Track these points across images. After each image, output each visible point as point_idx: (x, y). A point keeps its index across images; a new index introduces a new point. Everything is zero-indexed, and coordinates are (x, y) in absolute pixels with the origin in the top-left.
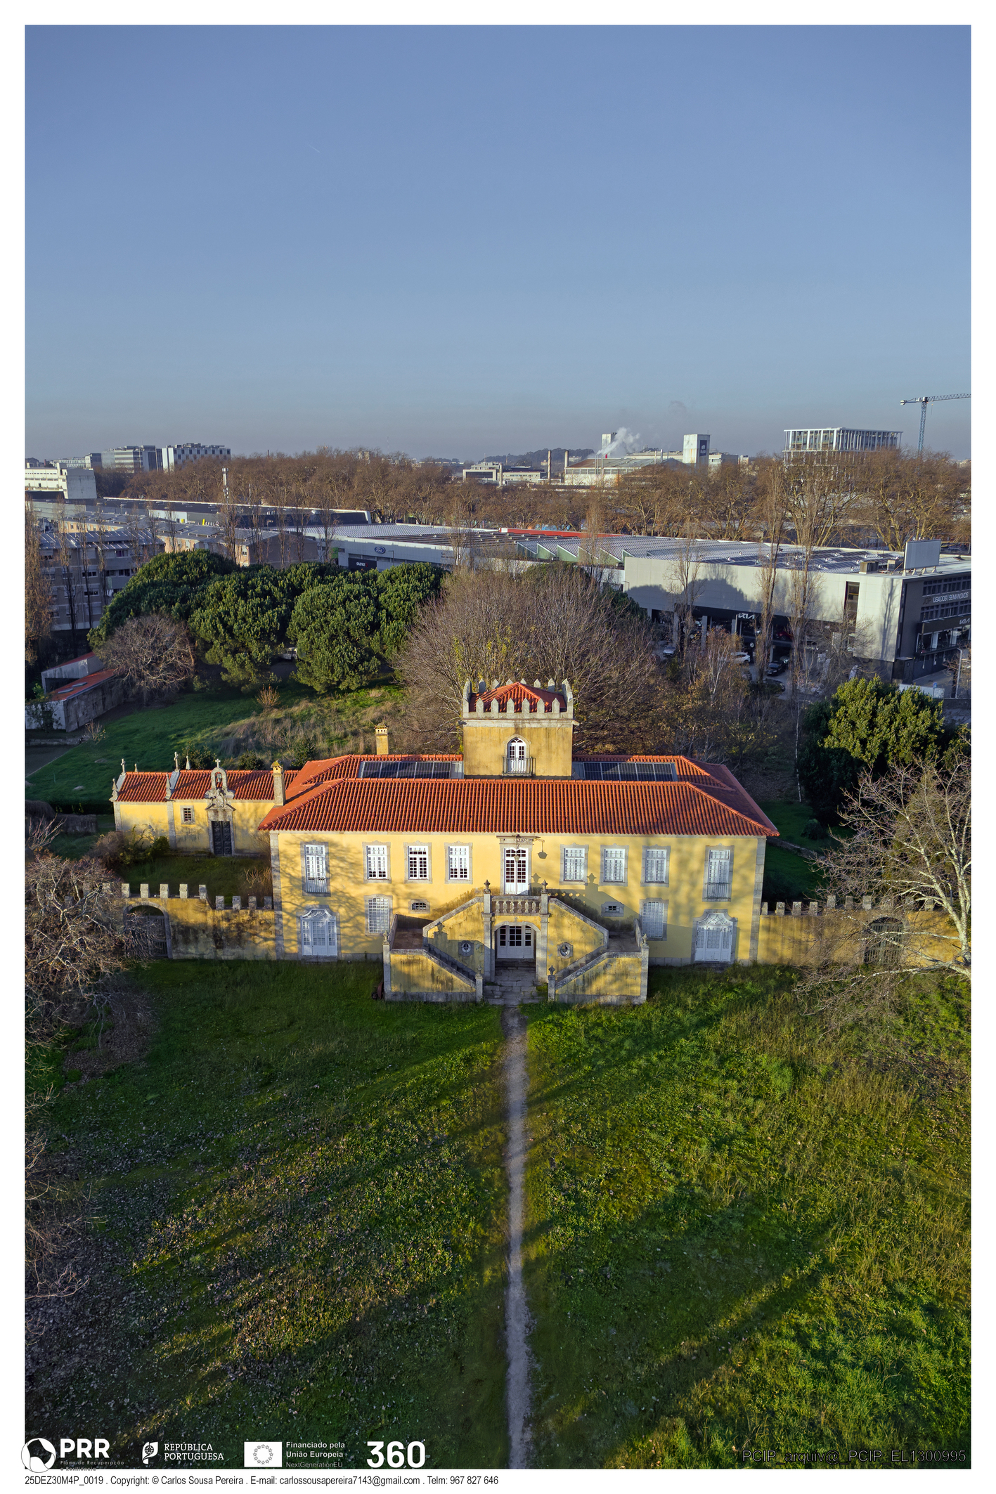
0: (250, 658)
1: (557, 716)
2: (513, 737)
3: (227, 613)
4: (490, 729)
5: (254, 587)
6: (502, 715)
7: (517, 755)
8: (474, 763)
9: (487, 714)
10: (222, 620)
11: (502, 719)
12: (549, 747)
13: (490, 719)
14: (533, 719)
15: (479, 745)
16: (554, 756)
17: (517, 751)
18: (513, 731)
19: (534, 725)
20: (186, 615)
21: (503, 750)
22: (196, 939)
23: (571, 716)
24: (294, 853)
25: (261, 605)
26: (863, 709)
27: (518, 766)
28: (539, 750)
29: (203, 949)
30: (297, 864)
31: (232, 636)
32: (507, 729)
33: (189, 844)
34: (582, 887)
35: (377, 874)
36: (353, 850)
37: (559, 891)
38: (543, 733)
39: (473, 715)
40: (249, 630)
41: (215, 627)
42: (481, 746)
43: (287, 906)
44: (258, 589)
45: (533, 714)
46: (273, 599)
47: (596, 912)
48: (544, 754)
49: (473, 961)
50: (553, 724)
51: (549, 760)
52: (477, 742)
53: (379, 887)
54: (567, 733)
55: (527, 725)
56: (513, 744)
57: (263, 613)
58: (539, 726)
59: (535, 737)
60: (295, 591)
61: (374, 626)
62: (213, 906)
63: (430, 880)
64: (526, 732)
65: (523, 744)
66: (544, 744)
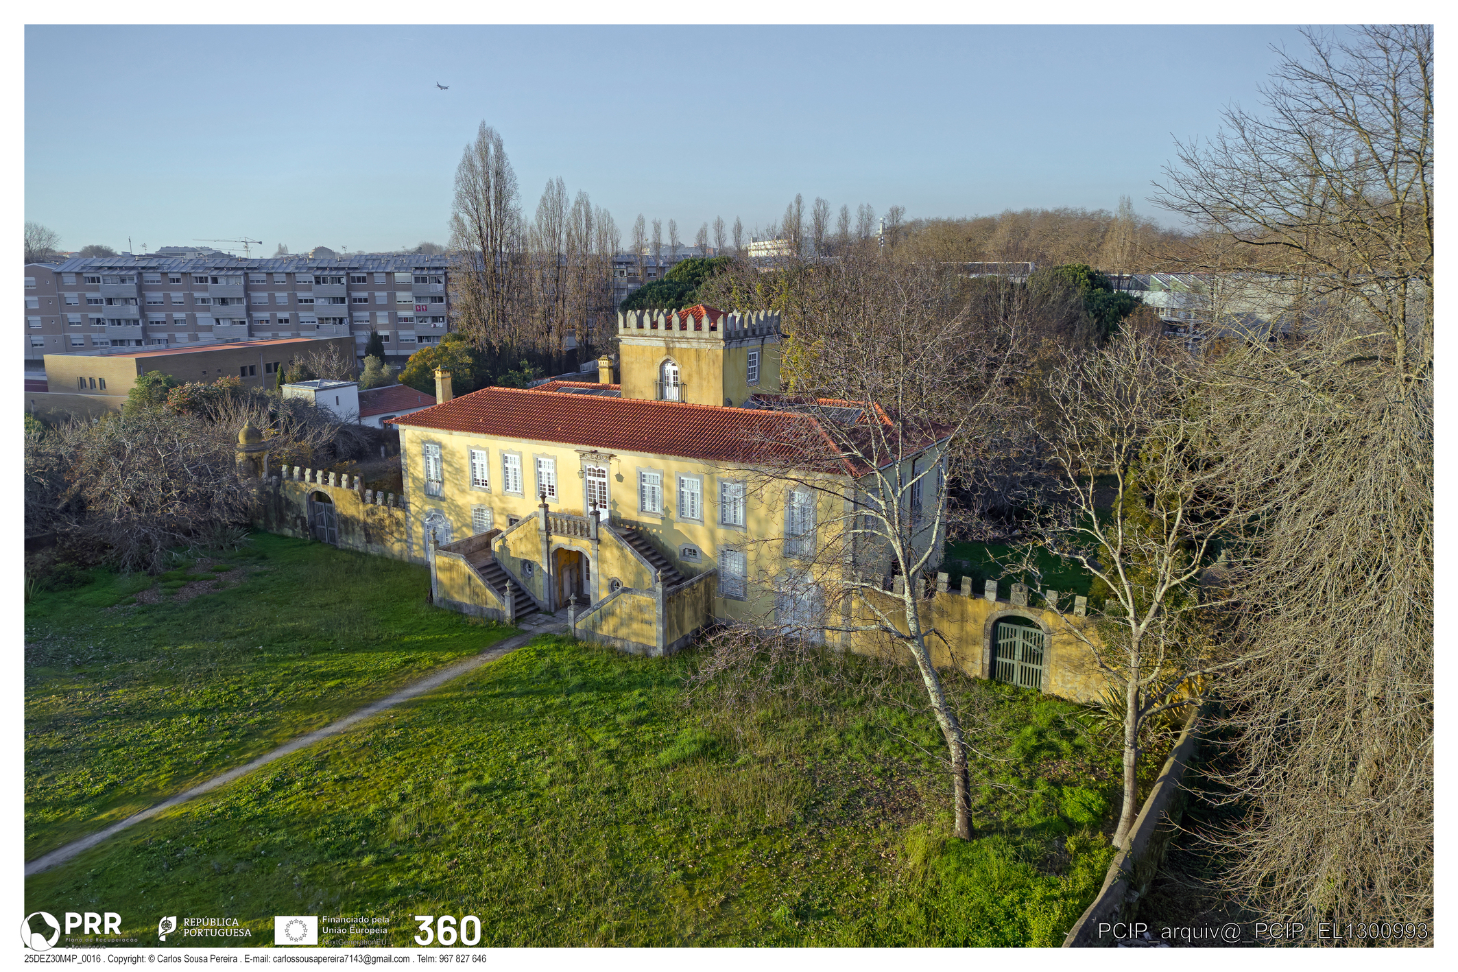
1: (707, 336)
2: (664, 358)
4: (644, 349)
6: (653, 332)
7: (671, 381)
8: (631, 387)
9: (641, 330)
11: (654, 336)
12: (699, 372)
13: (643, 336)
14: (684, 337)
15: (634, 366)
16: (705, 383)
17: (671, 376)
18: (664, 351)
19: (684, 345)
21: (656, 374)
22: (353, 529)
23: (721, 337)
24: (415, 452)
27: (672, 394)
28: (690, 375)
29: (356, 541)
30: (417, 464)
32: (658, 349)
34: (658, 522)
35: (481, 482)
36: (458, 455)
37: (637, 524)
38: (693, 354)
39: (628, 331)
42: (636, 367)
43: (412, 508)
45: (683, 332)
47: (673, 554)
48: (695, 380)
49: (534, 584)
50: (703, 345)
51: (700, 387)
52: (632, 363)
53: (479, 498)
54: (717, 356)
55: (678, 345)
56: (667, 367)
58: (689, 346)
59: (685, 359)
62: (364, 500)
63: (523, 494)
64: (676, 353)
65: (676, 368)
66: (694, 368)
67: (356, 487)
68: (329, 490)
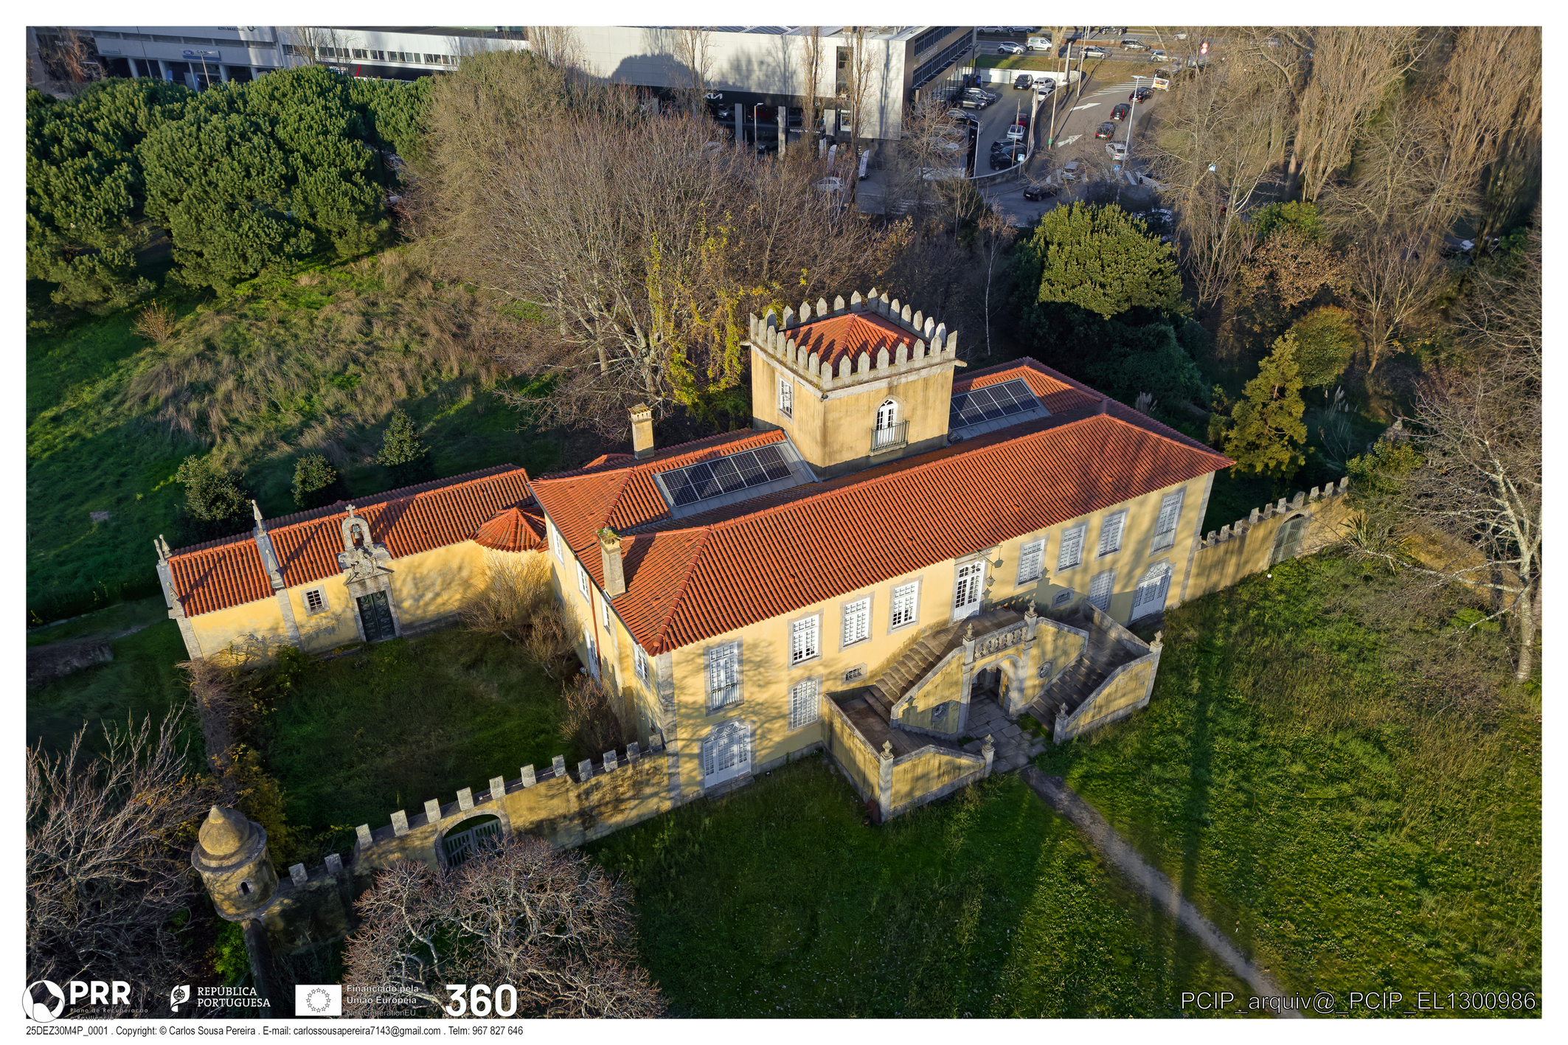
1: (938, 360)
2: (884, 400)
4: (857, 398)
6: (873, 374)
7: (885, 422)
8: (836, 446)
9: (855, 377)
11: (875, 379)
12: (925, 403)
13: (858, 383)
14: (912, 370)
15: (843, 421)
16: (928, 413)
17: (886, 417)
18: (885, 391)
19: (912, 377)
21: (872, 422)
23: (953, 355)
27: (886, 436)
28: (914, 409)
32: (878, 392)
33: (324, 641)
34: (1034, 586)
37: (1011, 599)
38: (920, 386)
42: (846, 422)
45: (909, 364)
47: (1046, 606)
48: (919, 412)
50: (933, 371)
51: (925, 418)
52: (840, 418)
54: (946, 378)
55: (902, 380)
58: (915, 377)
59: (911, 393)
61: (291, 180)
62: (577, 780)
63: (869, 638)
64: (901, 389)
65: (892, 407)
67: (556, 771)
68: (491, 804)
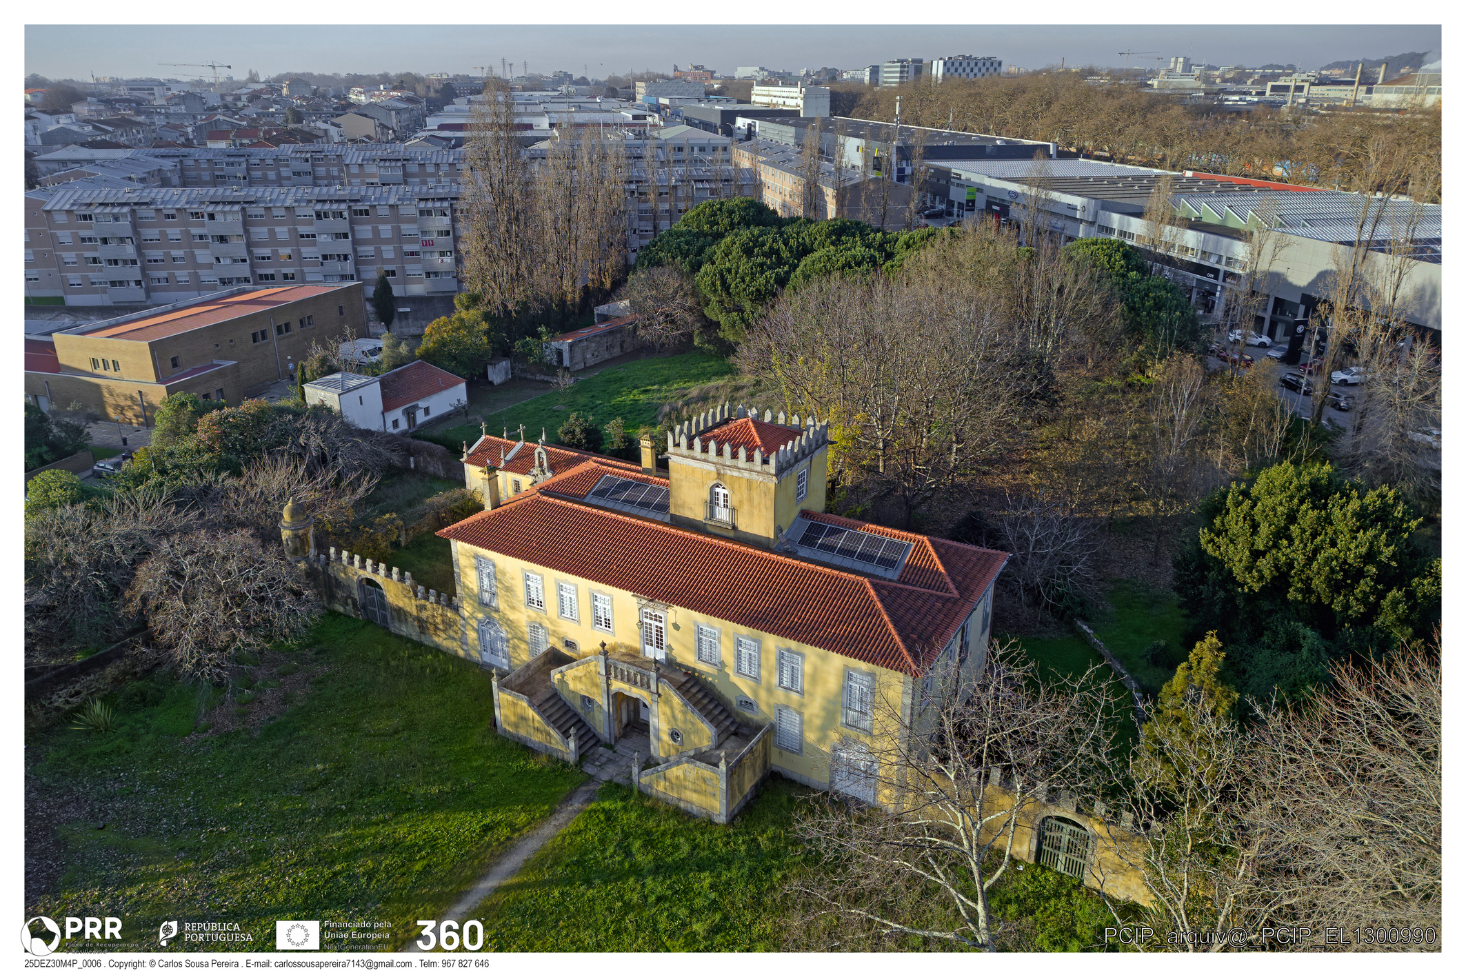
0: (742, 319)
1: (759, 469)
3: (729, 271)
4: (694, 469)
5: (763, 244)
6: (704, 456)
7: (722, 503)
8: (680, 502)
10: (722, 276)
11: (705, 460)
12: (750, 500)
14: (735, 467)
15: (683, 484)
16: (756, 512)
17: (721, 498)
19: (735, 474)
20: (696, 267)
21: (706, 495)
22: (406, 620)
23: (773, 471)
24: (467, 565)
25: (761, 265)
26: (1274, 509)
27: (722, 515)
28: (741, 501)
29: (410, 630)
30: (470, 577)
31: (729, 294)
32: (709, 472)
34: (714, 672)
35: (536, 602)
36: (511, 575)
37: (694, 670)
38: (744, 484)
39: (678, 450)
40: (745, 290)
41: (713, 284)
42: (685, 486)
43: (464, 612)
44: (766, 248)
45: (734, 461)
46: (779, 258)
47: (730, 703)
48: (746, 507)
49: (594, 718)
50: (754, 476)
51: (751, 515)
52: (682, 480)
53: (534, 616)
54: (769, 489)
56: (717, 490)
57: (762, 273)
59: (736, 486)
60: (805, 250)
62: (416, 596)
63: (579, 622)
64: (728, 479)
65: (726, 492)
66: (745, 496)
67: (408, 582)
68: (380, 578)
